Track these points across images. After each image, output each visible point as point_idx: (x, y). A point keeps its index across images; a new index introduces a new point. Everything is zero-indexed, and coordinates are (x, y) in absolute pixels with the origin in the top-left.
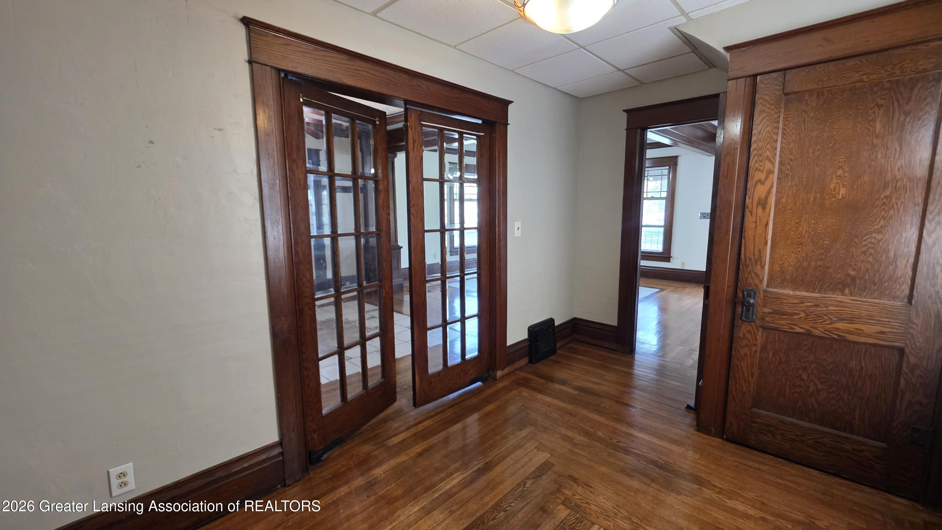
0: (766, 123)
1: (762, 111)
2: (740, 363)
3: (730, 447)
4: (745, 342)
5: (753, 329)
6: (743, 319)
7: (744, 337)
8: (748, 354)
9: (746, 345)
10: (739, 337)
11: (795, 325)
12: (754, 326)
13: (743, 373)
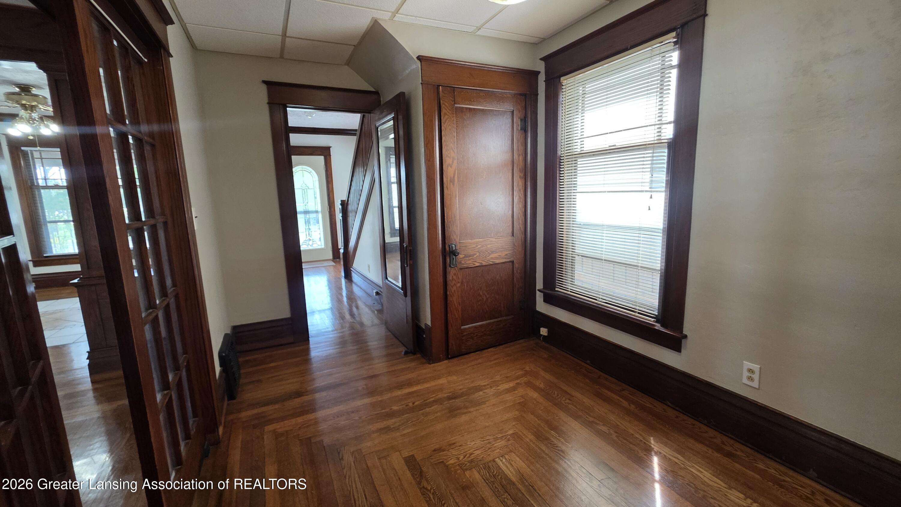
0: (448, 122)
1: (445, 114)
2: (453, 299)
3: (455, 361)
4: (454, 282)
5: (456, 271)
6: (452, 266)
7: (453, 279)
8: (456, 290)
9: (455, 284)
10: (450, 280)
11: (475, 262)
12: (457, 269)
13: (455, 305)
